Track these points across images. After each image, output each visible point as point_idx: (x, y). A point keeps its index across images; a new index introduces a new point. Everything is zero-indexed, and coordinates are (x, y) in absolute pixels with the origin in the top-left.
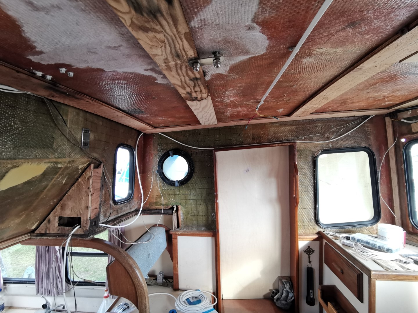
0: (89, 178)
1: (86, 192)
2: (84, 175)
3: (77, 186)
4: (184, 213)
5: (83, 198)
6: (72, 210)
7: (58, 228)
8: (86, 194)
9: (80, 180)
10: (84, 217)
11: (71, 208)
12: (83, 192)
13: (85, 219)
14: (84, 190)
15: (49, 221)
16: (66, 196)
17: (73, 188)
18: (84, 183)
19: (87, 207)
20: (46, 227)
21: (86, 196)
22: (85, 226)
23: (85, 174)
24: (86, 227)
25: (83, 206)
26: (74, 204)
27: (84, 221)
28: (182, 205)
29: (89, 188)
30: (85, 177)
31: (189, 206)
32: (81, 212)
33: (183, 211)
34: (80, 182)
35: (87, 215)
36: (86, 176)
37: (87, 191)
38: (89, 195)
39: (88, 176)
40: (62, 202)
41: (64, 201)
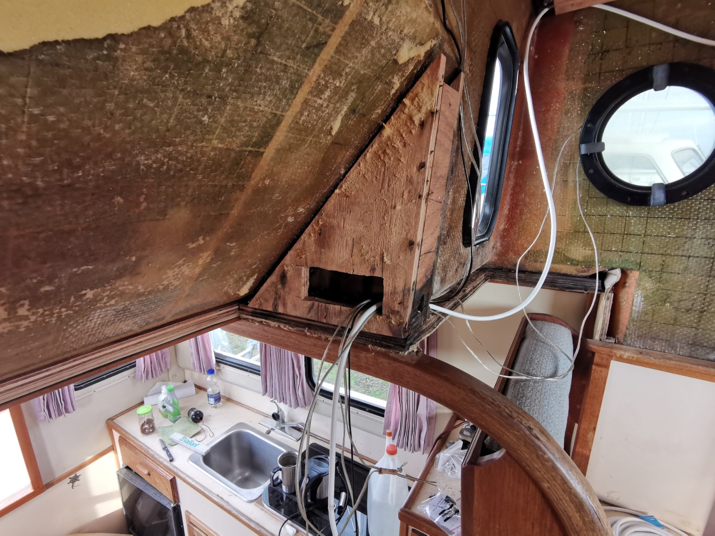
0: (427, 118)
1: (410, 181)
2: (405, 105)
3: (377, 156)
4: (646, 297)
5: (398, 207)
6: (355, 250)
7: (309, 303)
8: (409, 192)
9: (388, 131)
10: (395, 278)
11: (350, 243)
12: (399, 185)
13: (400, 286)
14: (402, 176)
15: (283, 277)
16: (333, 195)
17: (362, 166)
18: (405, 146)
19: (411, 244)
20: (276, 293)
21: (410, 201)
22: (398, 312)
23: (412, 100)
24: (401, 316)
25: (395, 238)
26: (361, 228)
27: (394, 293)
28: (645, 271)
29: (422, 166)
30: (411, 118)
31: (676, 278)
32: (385, 259)
33: (645, 288)
34: (389, 138)
35: (406, 273)
36: (415, 111)
37: (415, 177)
38: (420, 197)
39: (424, 110)
40: (320, 220)
41: (328, 216)
